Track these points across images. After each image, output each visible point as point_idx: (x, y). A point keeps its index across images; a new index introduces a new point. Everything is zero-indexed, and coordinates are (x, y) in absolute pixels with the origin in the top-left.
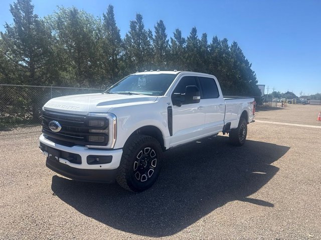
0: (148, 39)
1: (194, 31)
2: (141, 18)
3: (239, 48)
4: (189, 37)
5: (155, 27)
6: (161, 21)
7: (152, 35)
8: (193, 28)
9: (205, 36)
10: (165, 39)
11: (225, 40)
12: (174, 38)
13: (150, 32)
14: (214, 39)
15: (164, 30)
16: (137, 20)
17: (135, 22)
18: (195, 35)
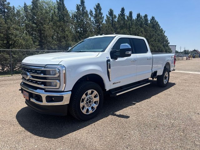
0: (90, 16)
1: (123, 10)
2: (84, 2)
3: (156, 21)
4: (119, 14)
5: (94, 8)
6: (99, 4)
7: (92, 13)
8: (122, 8)
9: (131, 13)
10: (102, 16)
11: (146, 16)
12: (108, 15)
13: (91, 12)
14: (137, 15)
15: (100, 9)
16: (81, 4)
17: (80, 5)
18: (124, 12)
